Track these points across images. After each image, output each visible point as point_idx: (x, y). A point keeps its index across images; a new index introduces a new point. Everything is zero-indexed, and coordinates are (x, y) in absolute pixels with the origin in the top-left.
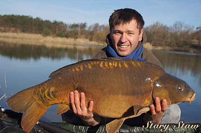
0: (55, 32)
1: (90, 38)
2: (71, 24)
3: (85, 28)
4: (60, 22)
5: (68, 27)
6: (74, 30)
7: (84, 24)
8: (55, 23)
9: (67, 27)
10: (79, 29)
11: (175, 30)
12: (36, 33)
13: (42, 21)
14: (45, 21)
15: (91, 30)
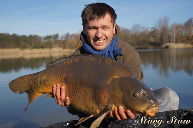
0: (32, 45)
1: (63, 47)
2: (45, 36)
3: (58, 39)
4: (35, 35)
5: (43, 39)
6: (49, 41)
7: (56, 35)
8: (31, 37)
9: (41, 39)
10: (52, 40)
11: (134, 31)
12: (14, 47)
13: (18, 36)
14: (21, 36)
15: (63, 39)
